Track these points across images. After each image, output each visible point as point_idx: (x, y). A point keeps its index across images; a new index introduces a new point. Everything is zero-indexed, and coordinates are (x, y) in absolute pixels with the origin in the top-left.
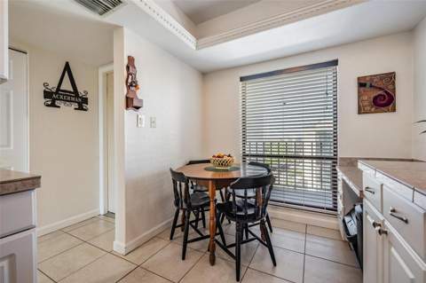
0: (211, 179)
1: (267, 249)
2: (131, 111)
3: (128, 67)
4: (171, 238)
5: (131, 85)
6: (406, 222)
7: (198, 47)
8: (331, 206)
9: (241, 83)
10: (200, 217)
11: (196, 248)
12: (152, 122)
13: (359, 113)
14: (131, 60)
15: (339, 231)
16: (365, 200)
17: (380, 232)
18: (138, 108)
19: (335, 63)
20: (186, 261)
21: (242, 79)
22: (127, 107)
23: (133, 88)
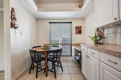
0: (46, 51)
1: (61, 68)
2: (13, 29)
3: (12, 12)
4: (30, 73)
5: (13, 19)
6: (94, 54)
7: (38, 11)
8: (70, 55)
9: (49, 24)
10: (39, 64)
11: (40, 73)
12: (21, 34)
13: (76, 34)
14: (13, 9)
15: (73, 60)
16: (82, 52)
17: (88, 57)
18: (16, 28)
19: (71, 22)
20: (38, 78)
21: (50, 23)
22: (12, 27)
23: (14, 20)
